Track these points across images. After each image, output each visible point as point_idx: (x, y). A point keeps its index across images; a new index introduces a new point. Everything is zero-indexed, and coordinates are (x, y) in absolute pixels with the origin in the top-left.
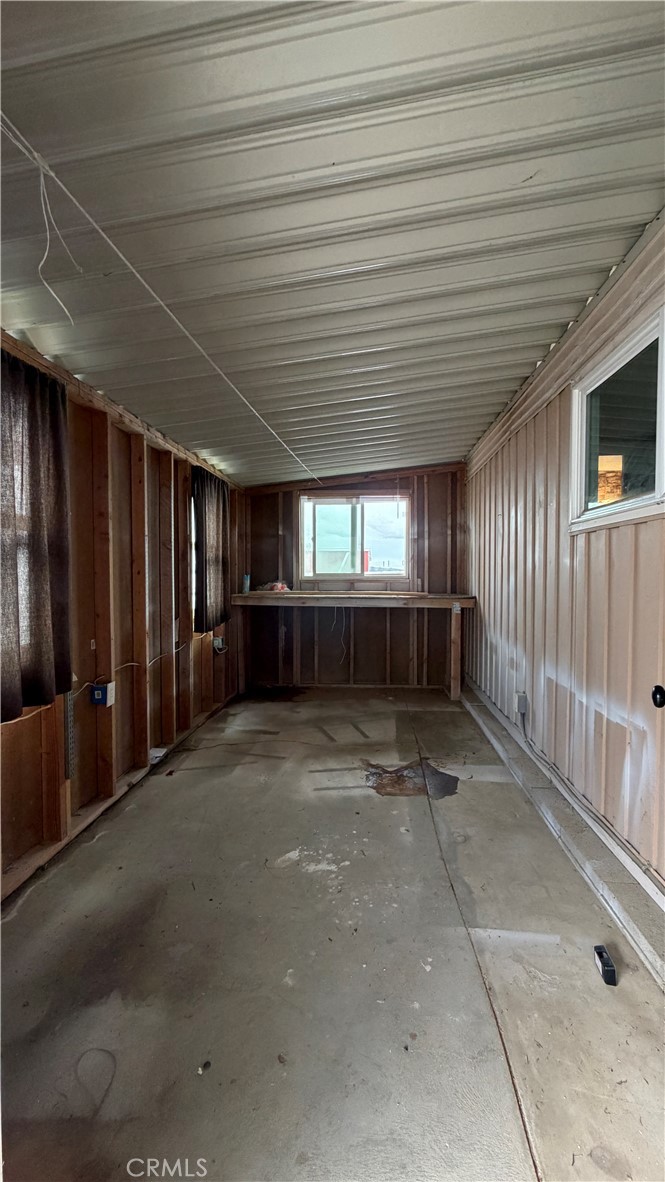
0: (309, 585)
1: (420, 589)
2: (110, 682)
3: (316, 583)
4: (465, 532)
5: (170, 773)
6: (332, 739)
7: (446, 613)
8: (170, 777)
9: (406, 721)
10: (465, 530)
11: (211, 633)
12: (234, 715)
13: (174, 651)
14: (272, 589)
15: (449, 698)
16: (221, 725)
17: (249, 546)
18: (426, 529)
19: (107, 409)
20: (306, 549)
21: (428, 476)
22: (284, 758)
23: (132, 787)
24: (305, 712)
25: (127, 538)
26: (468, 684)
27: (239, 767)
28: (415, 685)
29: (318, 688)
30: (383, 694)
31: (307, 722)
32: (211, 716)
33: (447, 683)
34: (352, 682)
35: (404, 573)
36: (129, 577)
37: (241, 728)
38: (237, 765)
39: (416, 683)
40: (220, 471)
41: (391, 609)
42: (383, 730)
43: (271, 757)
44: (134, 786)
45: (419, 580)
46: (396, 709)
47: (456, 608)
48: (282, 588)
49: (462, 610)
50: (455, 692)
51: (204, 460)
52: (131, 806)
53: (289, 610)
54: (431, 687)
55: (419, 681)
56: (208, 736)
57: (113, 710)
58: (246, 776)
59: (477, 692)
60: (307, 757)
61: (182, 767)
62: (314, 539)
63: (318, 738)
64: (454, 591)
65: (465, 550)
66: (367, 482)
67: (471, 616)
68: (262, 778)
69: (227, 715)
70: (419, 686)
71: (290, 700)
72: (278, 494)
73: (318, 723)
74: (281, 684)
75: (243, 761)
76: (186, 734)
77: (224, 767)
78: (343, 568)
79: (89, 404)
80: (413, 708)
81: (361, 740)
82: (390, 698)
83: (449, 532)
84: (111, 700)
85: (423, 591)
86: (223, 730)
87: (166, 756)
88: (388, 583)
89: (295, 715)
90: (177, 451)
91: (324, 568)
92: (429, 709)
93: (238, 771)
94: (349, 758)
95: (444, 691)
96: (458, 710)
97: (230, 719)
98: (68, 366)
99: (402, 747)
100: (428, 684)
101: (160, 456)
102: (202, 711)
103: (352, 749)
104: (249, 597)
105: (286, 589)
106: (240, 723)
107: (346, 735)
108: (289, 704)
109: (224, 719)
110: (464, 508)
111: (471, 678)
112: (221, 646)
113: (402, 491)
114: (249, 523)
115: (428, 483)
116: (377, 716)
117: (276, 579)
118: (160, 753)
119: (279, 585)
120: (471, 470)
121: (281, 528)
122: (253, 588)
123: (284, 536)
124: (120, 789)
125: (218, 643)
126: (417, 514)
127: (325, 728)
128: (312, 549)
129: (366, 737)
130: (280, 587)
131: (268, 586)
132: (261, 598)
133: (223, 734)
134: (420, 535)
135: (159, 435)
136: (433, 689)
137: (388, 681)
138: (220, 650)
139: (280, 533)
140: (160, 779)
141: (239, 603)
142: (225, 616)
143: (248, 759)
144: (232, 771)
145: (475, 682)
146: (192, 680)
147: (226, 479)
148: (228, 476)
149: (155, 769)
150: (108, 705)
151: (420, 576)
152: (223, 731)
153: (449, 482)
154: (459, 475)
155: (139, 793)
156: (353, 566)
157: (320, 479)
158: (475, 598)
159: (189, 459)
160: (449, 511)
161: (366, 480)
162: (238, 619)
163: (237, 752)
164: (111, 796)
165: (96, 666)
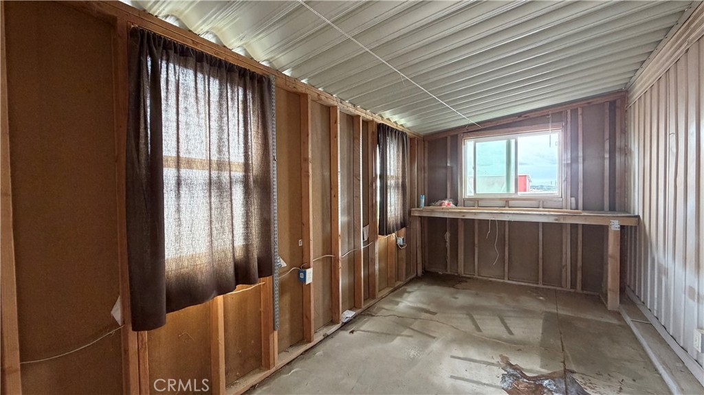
0: (471, 203)
1: (574, 206)
2: (309, 267)
3: (476, 202)
4: (626, 154)
5: (352, 332)
6: (478, 329)
7: (603, 230)
8: (351, 335)
9: (554, 324)
10: (626, 152)
11: (394, 234)
12: (409, 292)
13: (362, 247)
14: (441, 205)
15: (606, 308)
16: (399, 300)
17: (426, 175)
18: (581, 154)
19: (308, 92)
20: (468, 176)
21: (583, 108)
22: (434, 338)
23: (326, 337)
24: (463, 298)
25: (327, 174)
26: (629, 295)
27: (399, 337)
28: (568, 288)
29: (477, 279)
30: (533, 293)
31: (462, 308)
32: (392, 291)
33: (604, 290)
34: (506, 278)
35: (556, 192)
36: (329, 198)
37: (411, 305)
38: (398, 335)
39: (569, 286)
40: (402, 125)
41: (543, 224)
42: (528, 329)
43: (426, 335)
44: (328, 336)
45: (573, 199)
46: (544, 309)
47: (615, 225)
48: (449, 204)
49: (622, 227)
50: (613, 300)
51: (388, 119)
52: (319, 352)
53: (455, 220)
54: (585, 292)
55: (573, 285)
56: (386, 307)
57: (312, 286)
58: (402, 346)
59: (642, 308)
60: (453, 341)
61: (362, 328)
62: (475, 168)
63: (467, 326)
64: (612, 208)
65: (627, 170)
66: (520, 121)
67: (633, 235)
68: (413, 353)
69: (405, 291)
70: (572, 290)
71: (453, 286)
72: (446, 137)
73: (469, 310)
74: (449, 272)
75: (404, 333)
76: (372, 302)
77: (388, 335)
78: (499, 189)
79: (294, 90)
80: (563, 312)
81: (505, 335)
82: (541, 298)
83: (607, 156)
84: (309, 280)
85: (577, 209)
86: (397, 303)
87: (355, 317)
88: (541, 203)
89: (454, 299)
90: (365, 114)
91: (483, 190)
92: (582, 315)
93: (397, 341)
94: (489, 351)
95: (599, 298)
96: (615, 321)
97: (406, 294)
98: (277, 66)
99: (545, 351)
100: (582, 289)
101: (352, 120)
102: (388, 286)
103: (494, 343)
104: (423, 210)
105: (452, 205)
106: (412, 299)
107: (492, 327)
108: (452, 290)
109: (401, 295)
110: (625, 132)
111: (634, 291)
112: (402, 244)
113: (554, 124)
114: (426, 160)
115: (582, 114)
116: (526, 313)
117: (445, 198)
118: (349, 314)
119: (446, 202)
120: (632, 96)
121: (449, 161)
122: (428, 203)
123: (452, 167)
124: (317, 338)
125: (400, 241)
126: (571, 143)
127: (475, 317)
128: (473, 175)
129: (510, 333)
130: (447, 204)
131: (438, 203)
132: (432, 211)
133: (396, 307)
134: (574, 160)
135: (350, 105)
136: (587, 295)
137: (541, 281)
138: (401, 246)
139: (449, 165)
140: (345, 334)
141: (417, 214)
142: (403, 224)
143: (407, 332)
144: (393, 340)
145: (639, 297)
146: (377, 267)
147: (406, 131)
148: (408, 128)
149: (345, 326)
150: (307, 283)
151: (574, 194)
152: (397, 305)
153: (607, 111)
154: (618, 103)
155: (329, 342)
156: (508, 189)
157: (479, 123)
158: (638, 217)
159: (375, 120)
160: (607, 136)
161: (521, 119)
162: (417, 226)
163: (403, 323)
164: (310, 342)
165: (303, 257)
